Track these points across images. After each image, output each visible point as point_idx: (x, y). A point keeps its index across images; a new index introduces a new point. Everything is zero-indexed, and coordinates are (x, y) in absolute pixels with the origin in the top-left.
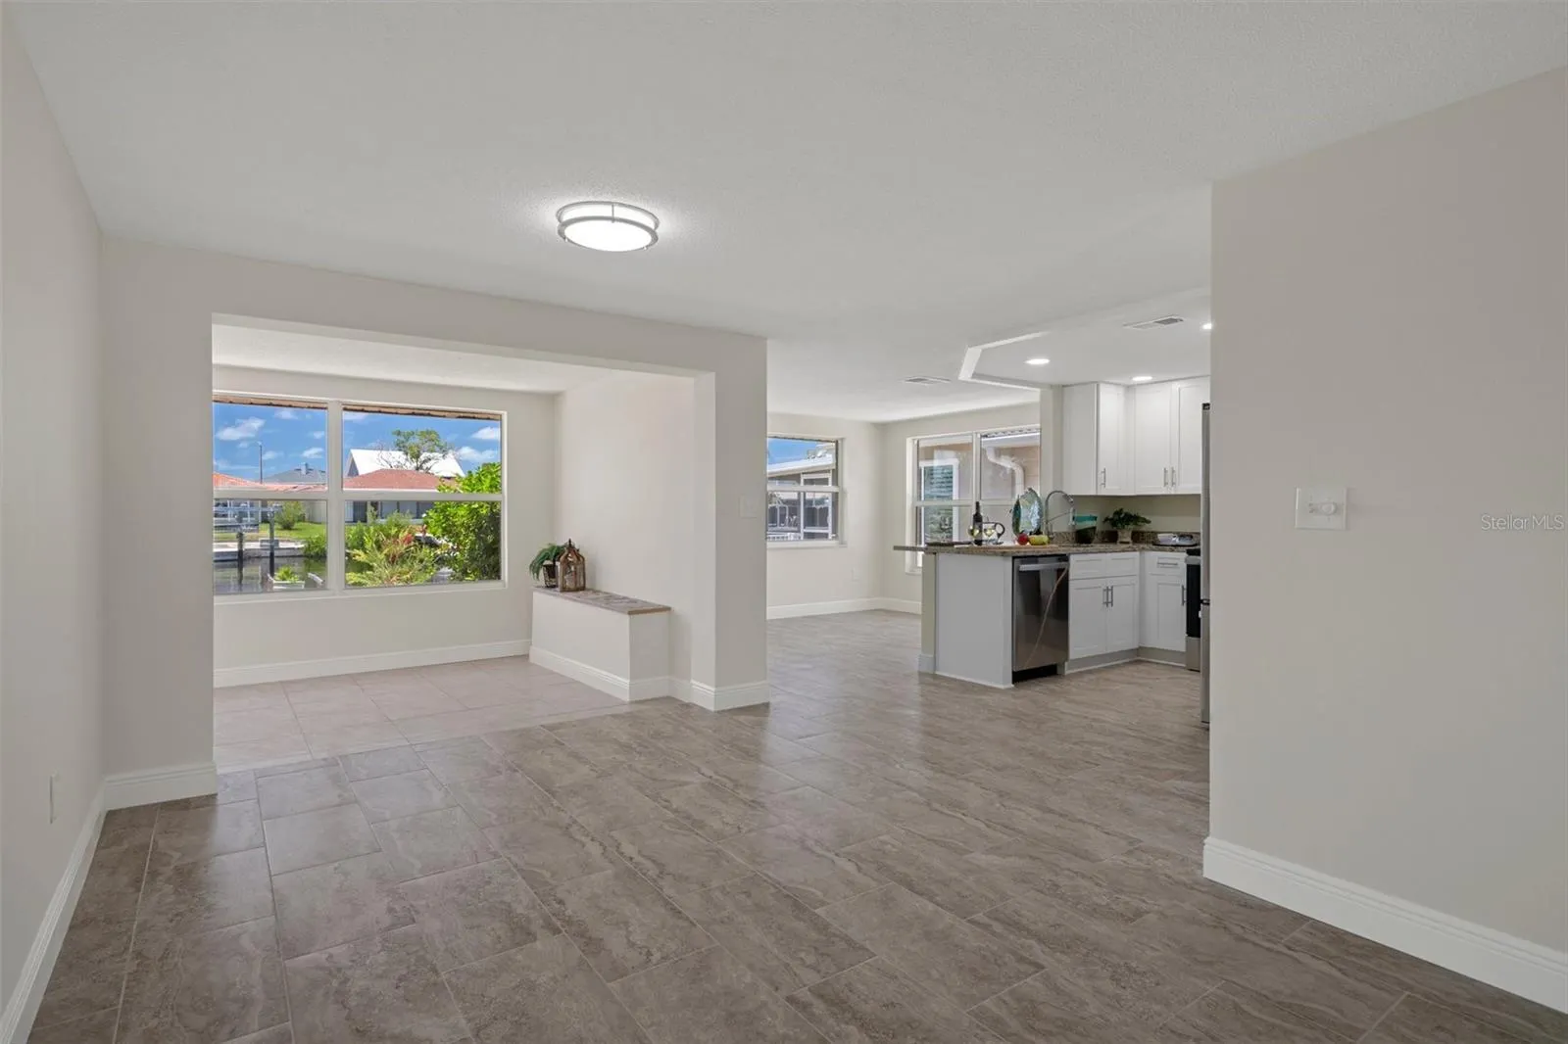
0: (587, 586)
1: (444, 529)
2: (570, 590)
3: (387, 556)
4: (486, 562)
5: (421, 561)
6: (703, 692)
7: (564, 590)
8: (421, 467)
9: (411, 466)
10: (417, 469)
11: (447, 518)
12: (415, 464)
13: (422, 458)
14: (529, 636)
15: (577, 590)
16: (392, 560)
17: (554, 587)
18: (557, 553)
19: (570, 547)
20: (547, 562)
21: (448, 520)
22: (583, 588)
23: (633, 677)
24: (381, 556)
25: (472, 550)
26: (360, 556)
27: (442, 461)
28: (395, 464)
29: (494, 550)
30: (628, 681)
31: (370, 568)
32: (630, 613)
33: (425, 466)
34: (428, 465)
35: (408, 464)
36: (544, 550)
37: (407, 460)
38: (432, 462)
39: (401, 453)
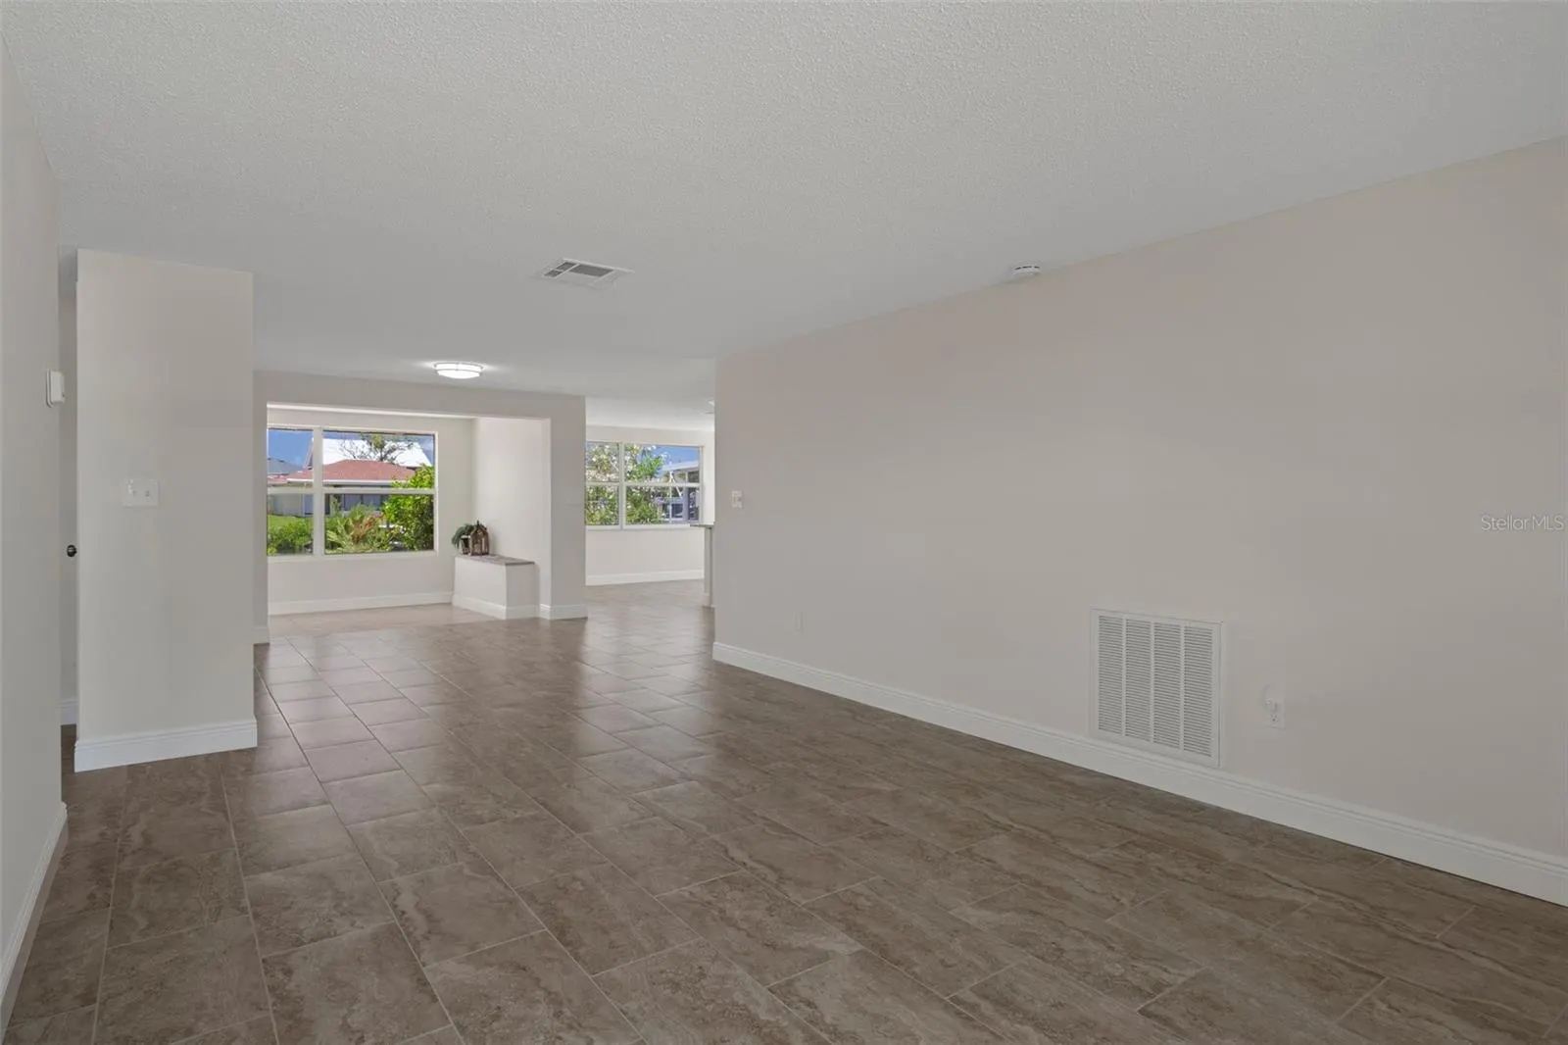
0: (490, 552)
1: (396, 516)
2: (477, 554)
3: (353, 536)
4: (424, 539)
5: (379, 540)
6: (545, 610)
7: (473, 554)
8: (385, 457)
9: (375, 456)
10: (382, 459)
11: (398, 506)
12: (379, 454)
13: (387, 448)
14: (453, 590)
15: (483, 554)
16: (357, 540)
17: (467, 553)
18: (469, 529)
19: (479, 526)
20: (464, 537)
21: (399, 509)
22: (487, 554)
23: (508, 605)
24: (349, 537)
25: (416, 531)
26: (333, 537)
27: (407, 451)
28: (359, 454)
29: (430, 530)
30: (505, 608)
31: (340, 546)
32: (507, 564)
33: (389, 456)
34: (393, 455)
35: (372, 454)
36: (461, 528)
37: (371, 449)
38: (397, 452)
39: (365, 443)
